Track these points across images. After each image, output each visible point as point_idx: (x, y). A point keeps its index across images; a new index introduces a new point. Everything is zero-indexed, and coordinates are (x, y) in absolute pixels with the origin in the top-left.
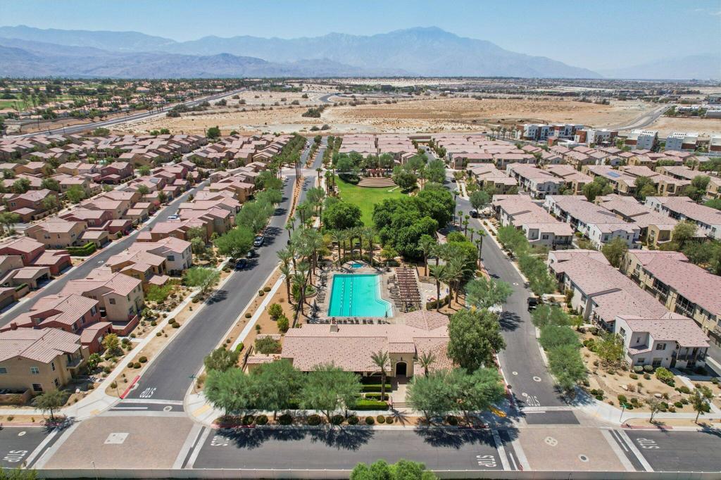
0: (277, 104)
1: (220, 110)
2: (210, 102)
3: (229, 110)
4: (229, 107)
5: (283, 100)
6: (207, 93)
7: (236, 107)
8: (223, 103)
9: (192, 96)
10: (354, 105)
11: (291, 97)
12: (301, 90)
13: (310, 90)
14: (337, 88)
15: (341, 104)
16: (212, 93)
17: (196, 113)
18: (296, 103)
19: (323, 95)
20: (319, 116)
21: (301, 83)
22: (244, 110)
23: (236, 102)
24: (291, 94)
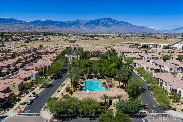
0: (60, 40)
1: (42, 41)
2: (39, 39)
3: (45, 41)
4: (45, 40)
5: (62, 38)
6: (37, 36)
7: (47, 40)
8: (43, 39)
9: (32, 37)
10: (85, 40)
11: (65, 38)
12: (68, 36)
13: (71, 36)
14: (79, 35)
15: (81, 40)
16: (39, 36)
17: (34, 42)
18: (67, 39)
19: (75, 37)
20: (74, 43)
21: (68, 34)
22: (50, 41)
23: (47, 39)
24: (65, 37)
